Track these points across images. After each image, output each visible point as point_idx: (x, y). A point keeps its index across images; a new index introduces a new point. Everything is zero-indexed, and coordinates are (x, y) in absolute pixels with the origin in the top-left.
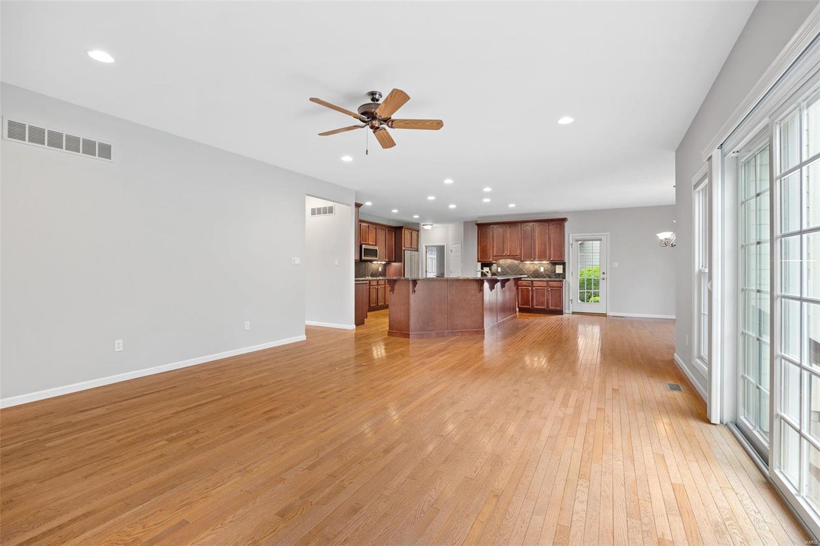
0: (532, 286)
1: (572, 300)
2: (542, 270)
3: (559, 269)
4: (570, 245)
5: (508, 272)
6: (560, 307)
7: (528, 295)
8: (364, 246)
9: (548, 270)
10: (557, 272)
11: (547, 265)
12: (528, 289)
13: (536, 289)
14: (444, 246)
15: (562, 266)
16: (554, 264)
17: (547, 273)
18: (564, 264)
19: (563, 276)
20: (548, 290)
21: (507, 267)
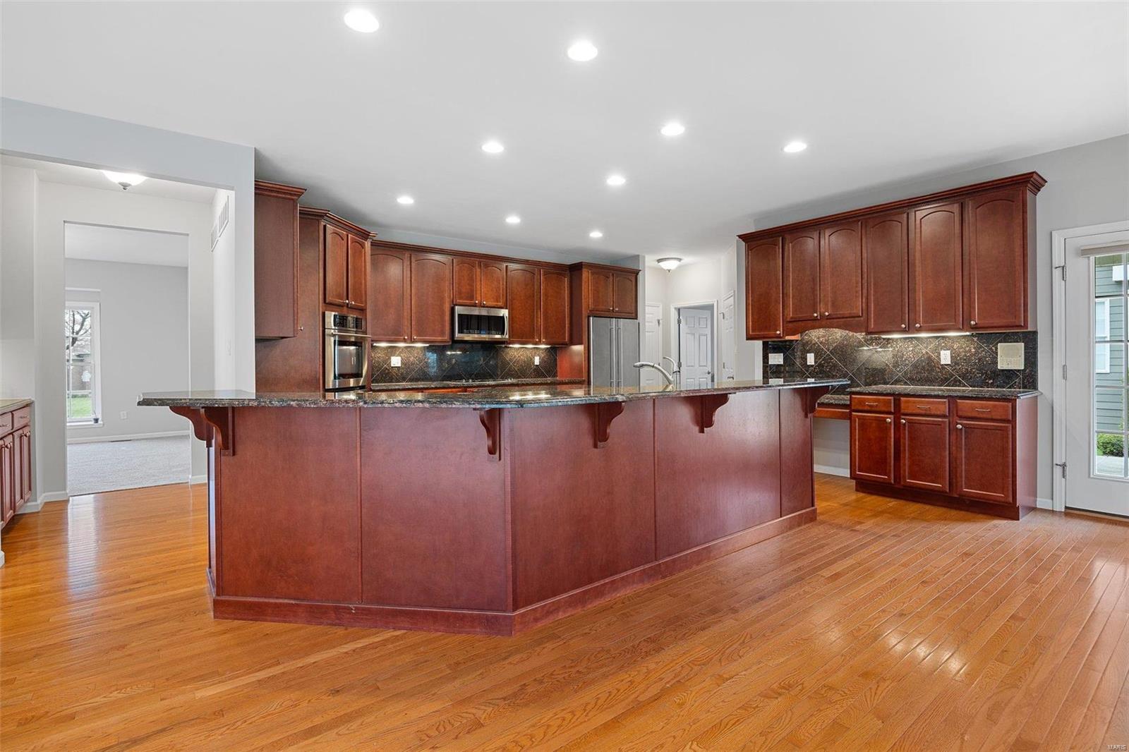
0: (897, 413)
1: (1064, 466)
2: (945, 358)
3: (1010, 357)
4: (1057, 274)
5: (835, 366)
6: (1003, 490)
7: (883, 438)
8: (458, 310)
9: (968, 360)
10: (1001, 365)
11: (964, 343)
12: (884, 419)
13: (910, 422)
14: (712, 306)
15: (1021, 346)
16: (989, 336)
17: (963, 367)
18: (1030, 340)
19: (1028, 378)
20: (952, 429)
21: (834, 351)
